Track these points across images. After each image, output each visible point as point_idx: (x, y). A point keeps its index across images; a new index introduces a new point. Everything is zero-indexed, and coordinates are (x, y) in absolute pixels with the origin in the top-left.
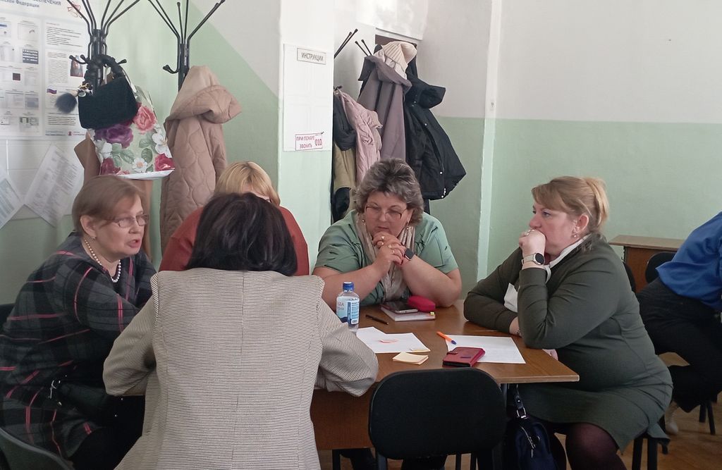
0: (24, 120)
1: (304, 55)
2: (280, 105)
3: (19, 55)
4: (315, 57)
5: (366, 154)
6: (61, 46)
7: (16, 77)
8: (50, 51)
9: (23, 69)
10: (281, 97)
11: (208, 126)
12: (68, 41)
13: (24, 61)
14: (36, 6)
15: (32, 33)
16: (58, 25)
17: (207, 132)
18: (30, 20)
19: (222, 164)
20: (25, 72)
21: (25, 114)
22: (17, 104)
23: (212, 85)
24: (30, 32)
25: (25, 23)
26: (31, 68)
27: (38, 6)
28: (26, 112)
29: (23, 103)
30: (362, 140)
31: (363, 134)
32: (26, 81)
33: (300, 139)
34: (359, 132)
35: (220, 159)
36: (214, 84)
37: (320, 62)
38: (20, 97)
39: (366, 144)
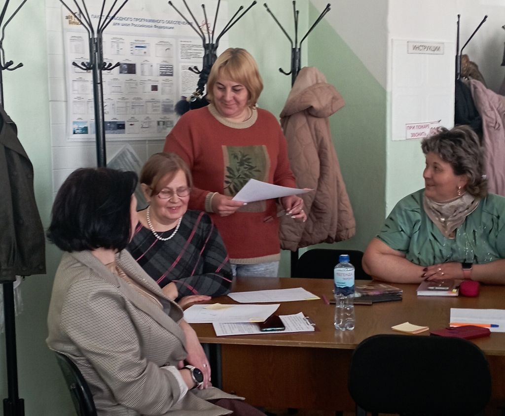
0: (161, 123)
1: (415, 48)
2: (388, 98)
3: (156, 70)
4: (429, 48)
5: (491, 140)
6: (193, 60)
7: (155, 88)
8: (183, 64)
9: (160, 81)
10: (389, 90)
11: (313, 120)
12: (199, 54)
13: (161, 75)
14: (171, 28)
15: (168, 50)
16: (190, 42)
17: (313, 126)
18: (166, 40)
19: (326, 154)
20: (162, 84)
21: (162, 119)
22: (154, 110)
23: (317, 83)
24: (166, 50)
25: (162, 43)
26: (167, 80)
27: (173, 28)
28: (162, 116)
29: (160, 109)
30: (488, 126)
31: (489, 120)
32: (163, 92)
33: (411, 128)
34: (484, 118)
35: (324, 150)
36: (320, 81)
37: (436, 52)
38: (158, 104)
39: (492, 130)
